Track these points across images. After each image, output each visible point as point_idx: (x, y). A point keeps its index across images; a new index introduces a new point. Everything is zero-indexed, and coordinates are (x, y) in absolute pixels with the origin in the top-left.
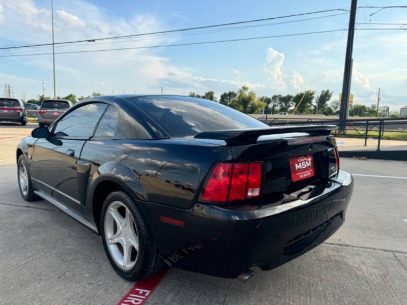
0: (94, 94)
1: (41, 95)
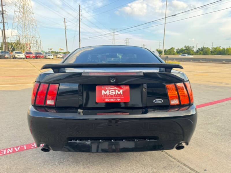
0: (185, 46)
1: (157, 49)
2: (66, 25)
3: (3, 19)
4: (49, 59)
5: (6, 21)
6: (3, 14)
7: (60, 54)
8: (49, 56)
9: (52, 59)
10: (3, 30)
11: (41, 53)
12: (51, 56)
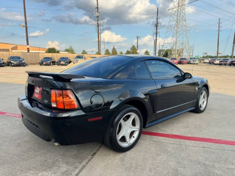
2: (220, 26)
3: (157, 30)
4: (194, 64)
5: (158, 32)
6: (157, 26)
7: (208, 59)
8: (194, 61)
9: (197, 64)
10: (155, 40)
11: (185, 59)
12: (196, 61)
